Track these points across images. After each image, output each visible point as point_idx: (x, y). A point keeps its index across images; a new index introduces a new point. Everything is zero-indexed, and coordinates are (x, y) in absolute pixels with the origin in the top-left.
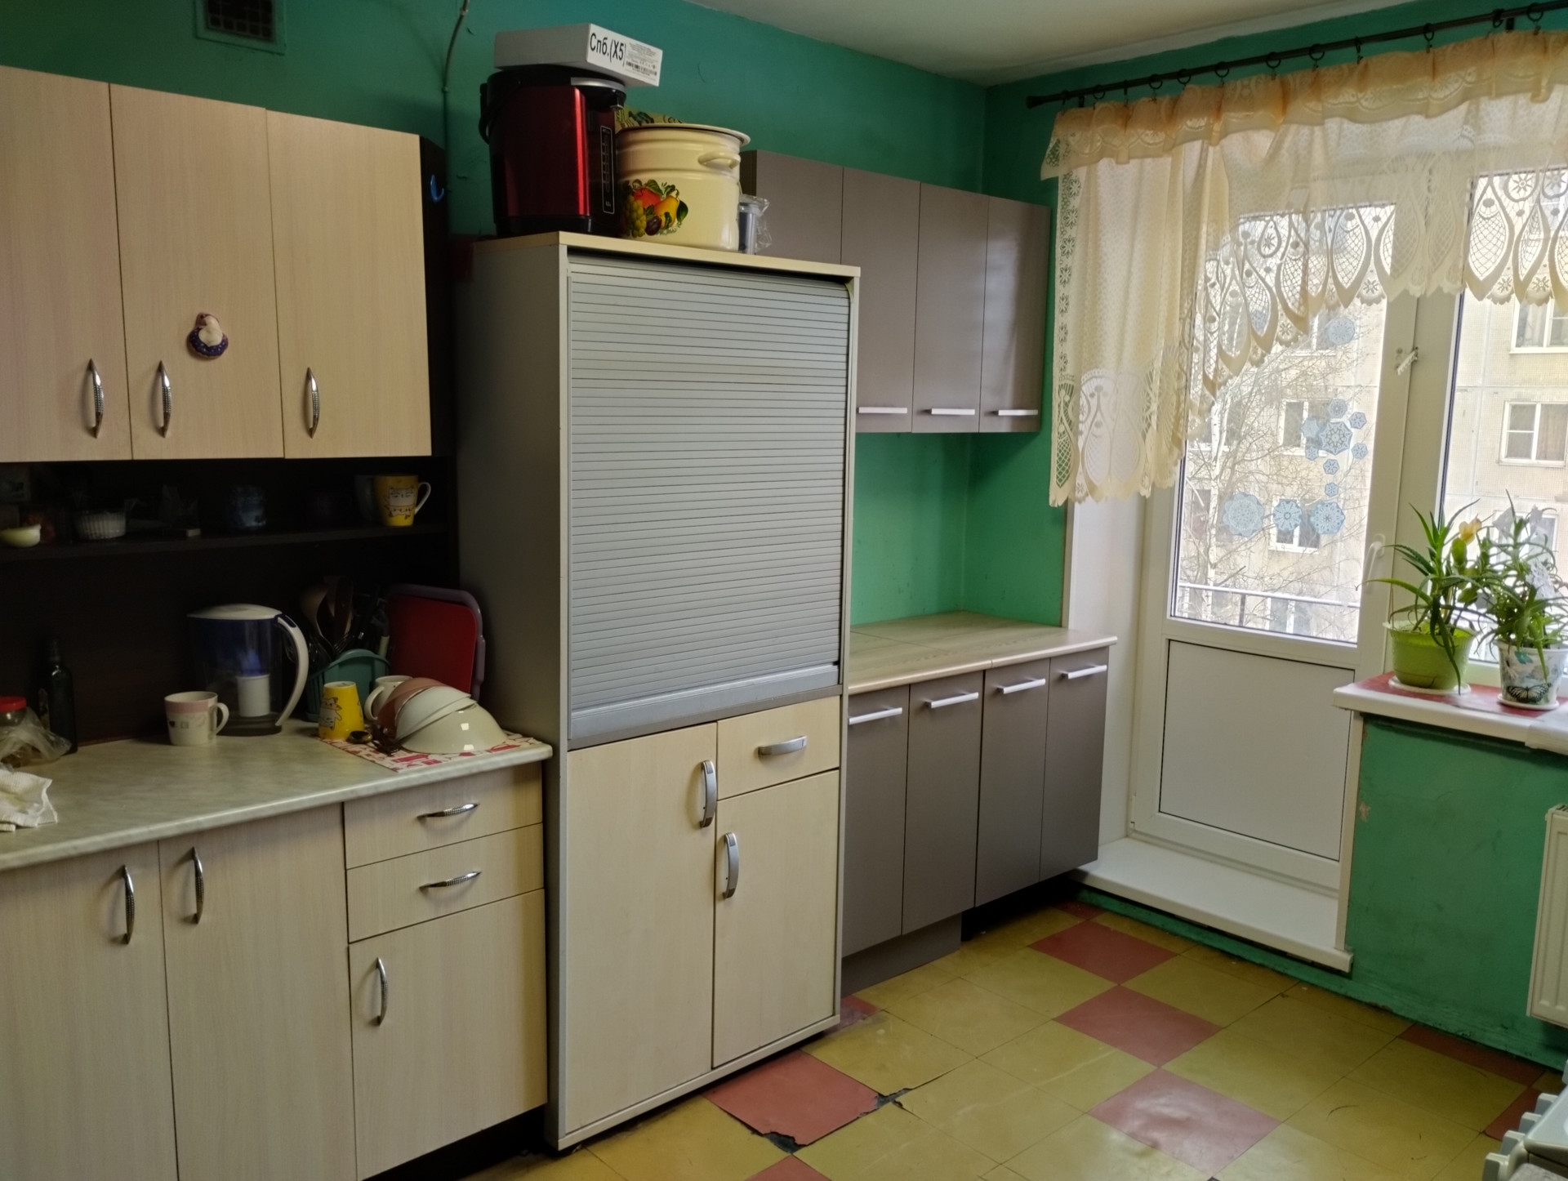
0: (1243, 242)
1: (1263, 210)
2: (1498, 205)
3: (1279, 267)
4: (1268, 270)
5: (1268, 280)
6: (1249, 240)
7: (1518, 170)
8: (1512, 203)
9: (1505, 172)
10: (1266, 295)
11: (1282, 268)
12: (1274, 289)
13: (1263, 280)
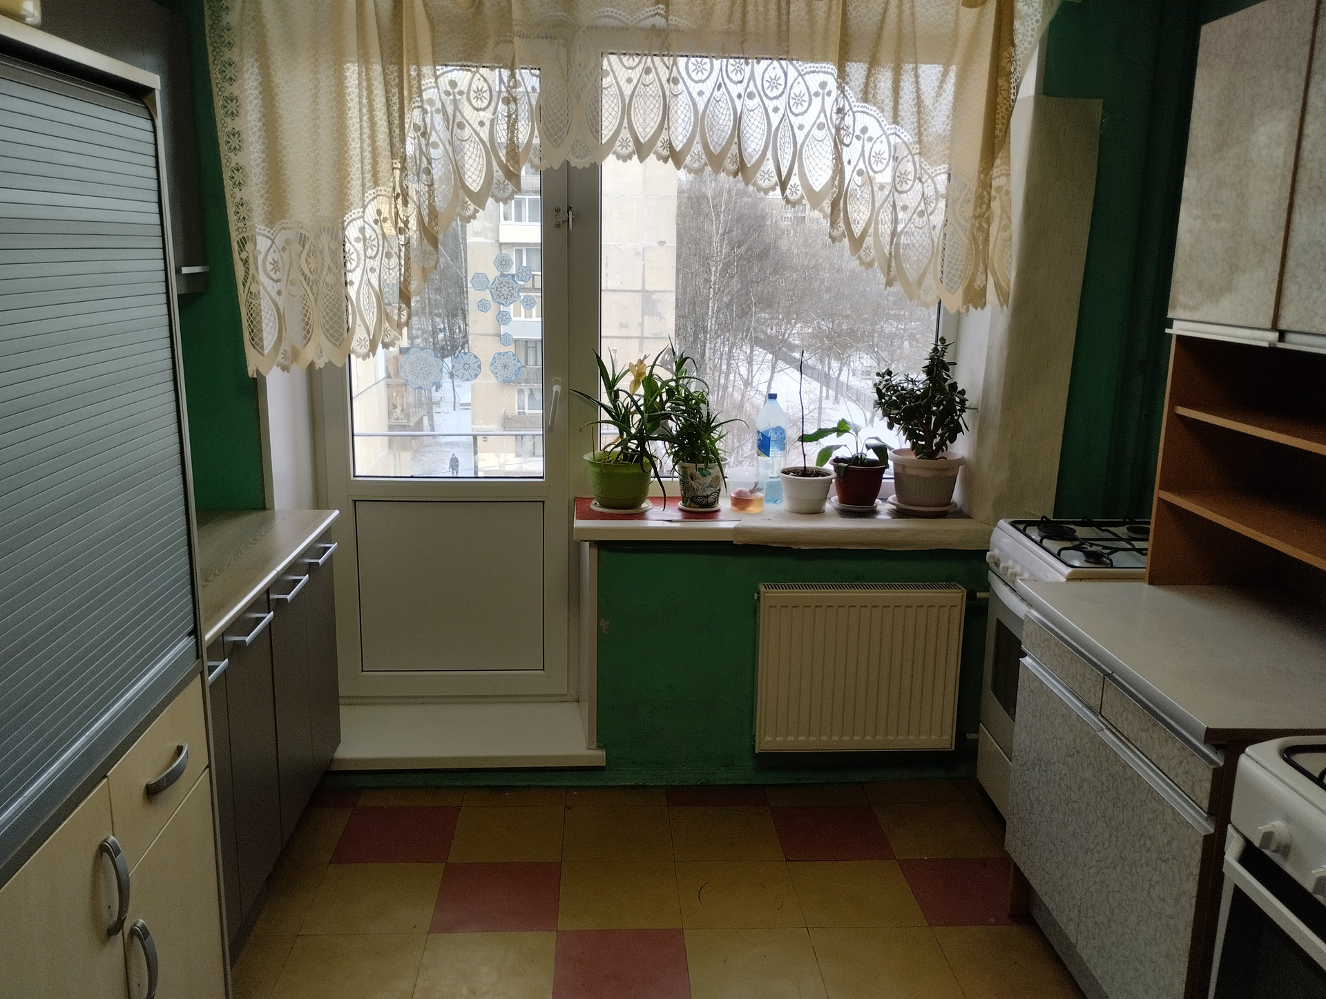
0: (451, 91)
1: (471, 61)
2: (682, 84)
3: (492, 122)
4: (482, 124)
5: (482, 135)
6: (456, 90)
7: (695, 54)
8: (693, 83)
9: (685, 54)
10: (481, 150)
11: (495, 123)
12: (488, 144)
13: (477, 134)
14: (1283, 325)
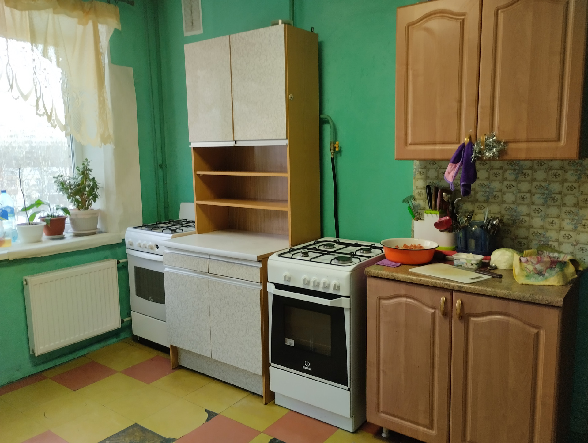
14: (236, 139)
